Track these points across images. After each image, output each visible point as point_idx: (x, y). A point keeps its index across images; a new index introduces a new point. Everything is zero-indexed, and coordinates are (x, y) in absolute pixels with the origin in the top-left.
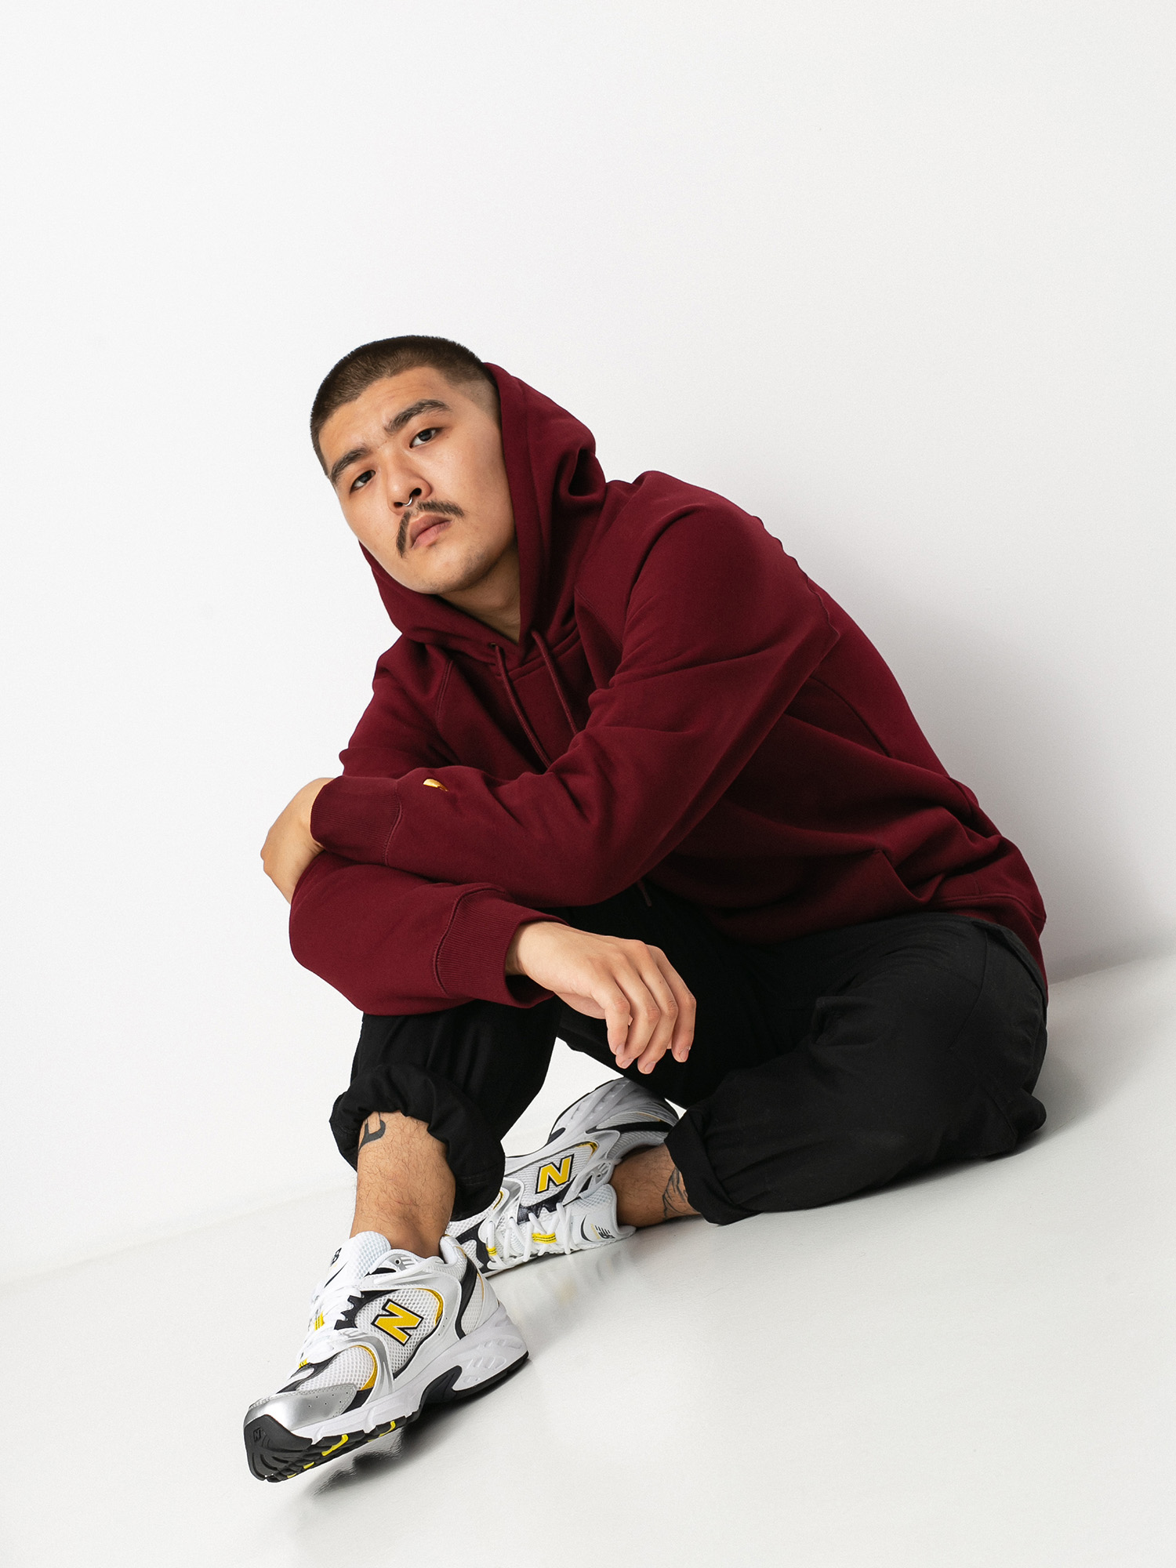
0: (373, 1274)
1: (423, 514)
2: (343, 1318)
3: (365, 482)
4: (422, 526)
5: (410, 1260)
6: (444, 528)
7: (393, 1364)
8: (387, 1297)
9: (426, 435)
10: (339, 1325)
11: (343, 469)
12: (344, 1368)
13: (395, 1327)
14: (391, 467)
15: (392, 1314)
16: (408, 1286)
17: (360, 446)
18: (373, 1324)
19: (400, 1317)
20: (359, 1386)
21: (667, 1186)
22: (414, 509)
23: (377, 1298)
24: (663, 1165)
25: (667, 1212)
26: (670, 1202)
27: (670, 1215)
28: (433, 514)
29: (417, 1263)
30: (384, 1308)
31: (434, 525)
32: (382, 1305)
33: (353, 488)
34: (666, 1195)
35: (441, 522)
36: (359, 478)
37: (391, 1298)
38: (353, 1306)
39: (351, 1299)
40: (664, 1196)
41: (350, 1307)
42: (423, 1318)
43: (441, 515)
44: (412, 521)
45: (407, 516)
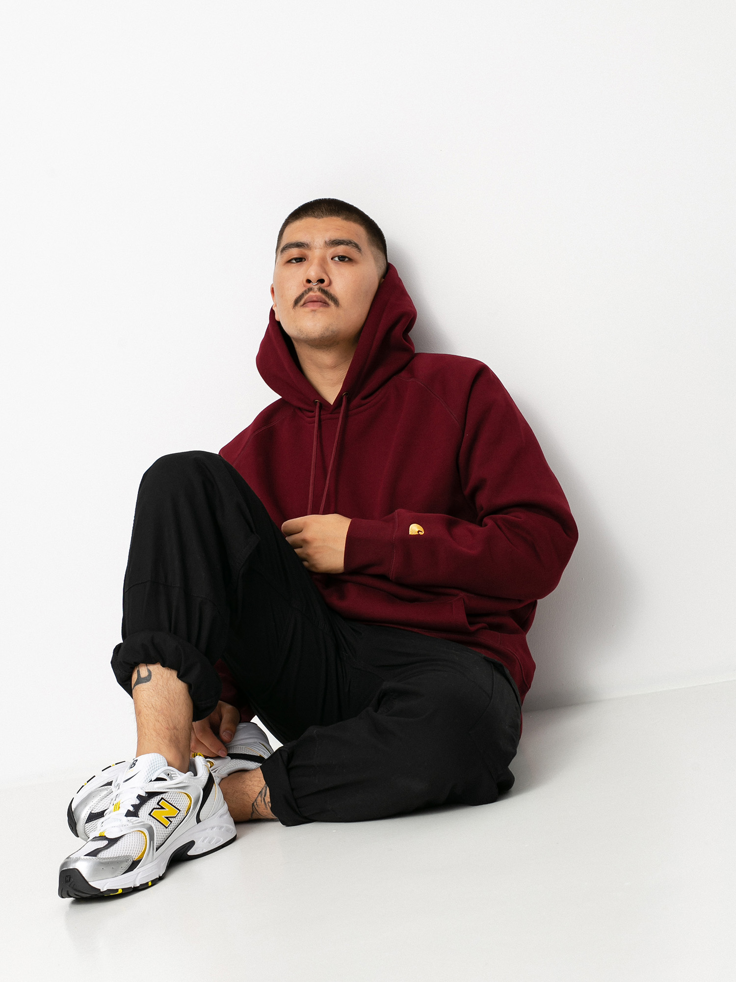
0: (154, 781)
1: (318, 294)
2: (132, 809)
3: (297, 262)
4: (315, 299)
5: (176, 774)
6: (324, 306)
7: (156, 842)
8: (161, 796)
9: (342, 258)
10: (129, 814)
11: (291, 248)
12: (127, 845)
13: (163, 816)
14: (316, 261)
15: (162, 808)
16: (173, 790)
17: (308, 242)
18: (150, 814)
19: (167, 810)
20: (134, 857)
21: (257, 798)
22: (316, 288)
23: (156, 796)
24: (256, 783)
25: (254, 815)
26: (257, 808)
27: (255, 816)
28: (324, 296)
29: (179, 776)
30: (158, 804)
31: (320, 302)
32: (158, 801)
33: (289, 261)
34: (255, 804)
35: (325, 304)
36: (296, 259)
37: (163, 797)
38: (139, 802)
39: (139, 797)
40: (253, 804)
41: (138, 802)
42: (180, 811)
43: (327, 300)
44: (311, 294)
45: (310, 289)
